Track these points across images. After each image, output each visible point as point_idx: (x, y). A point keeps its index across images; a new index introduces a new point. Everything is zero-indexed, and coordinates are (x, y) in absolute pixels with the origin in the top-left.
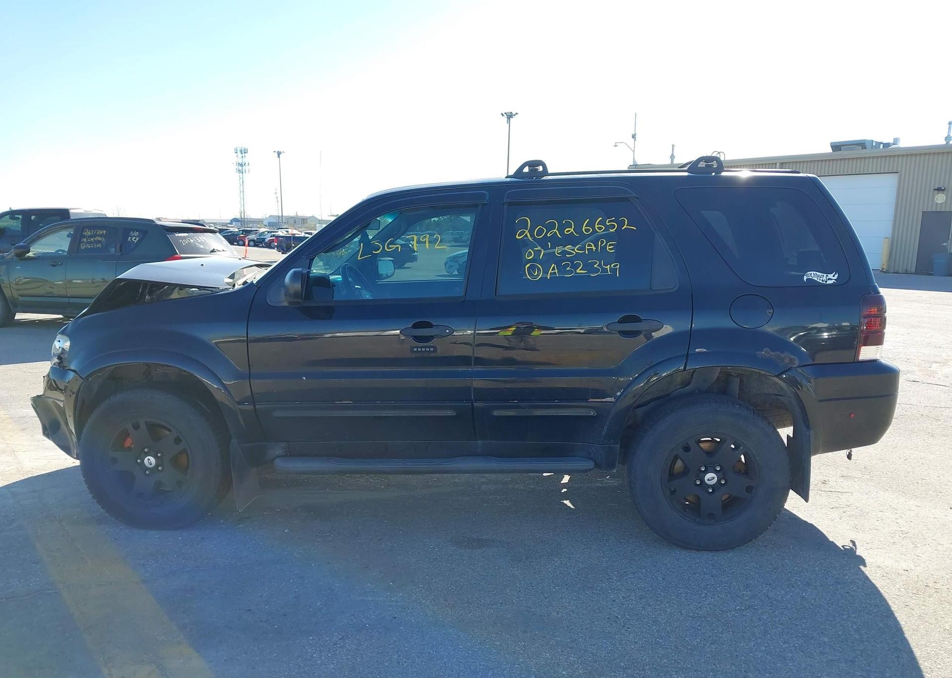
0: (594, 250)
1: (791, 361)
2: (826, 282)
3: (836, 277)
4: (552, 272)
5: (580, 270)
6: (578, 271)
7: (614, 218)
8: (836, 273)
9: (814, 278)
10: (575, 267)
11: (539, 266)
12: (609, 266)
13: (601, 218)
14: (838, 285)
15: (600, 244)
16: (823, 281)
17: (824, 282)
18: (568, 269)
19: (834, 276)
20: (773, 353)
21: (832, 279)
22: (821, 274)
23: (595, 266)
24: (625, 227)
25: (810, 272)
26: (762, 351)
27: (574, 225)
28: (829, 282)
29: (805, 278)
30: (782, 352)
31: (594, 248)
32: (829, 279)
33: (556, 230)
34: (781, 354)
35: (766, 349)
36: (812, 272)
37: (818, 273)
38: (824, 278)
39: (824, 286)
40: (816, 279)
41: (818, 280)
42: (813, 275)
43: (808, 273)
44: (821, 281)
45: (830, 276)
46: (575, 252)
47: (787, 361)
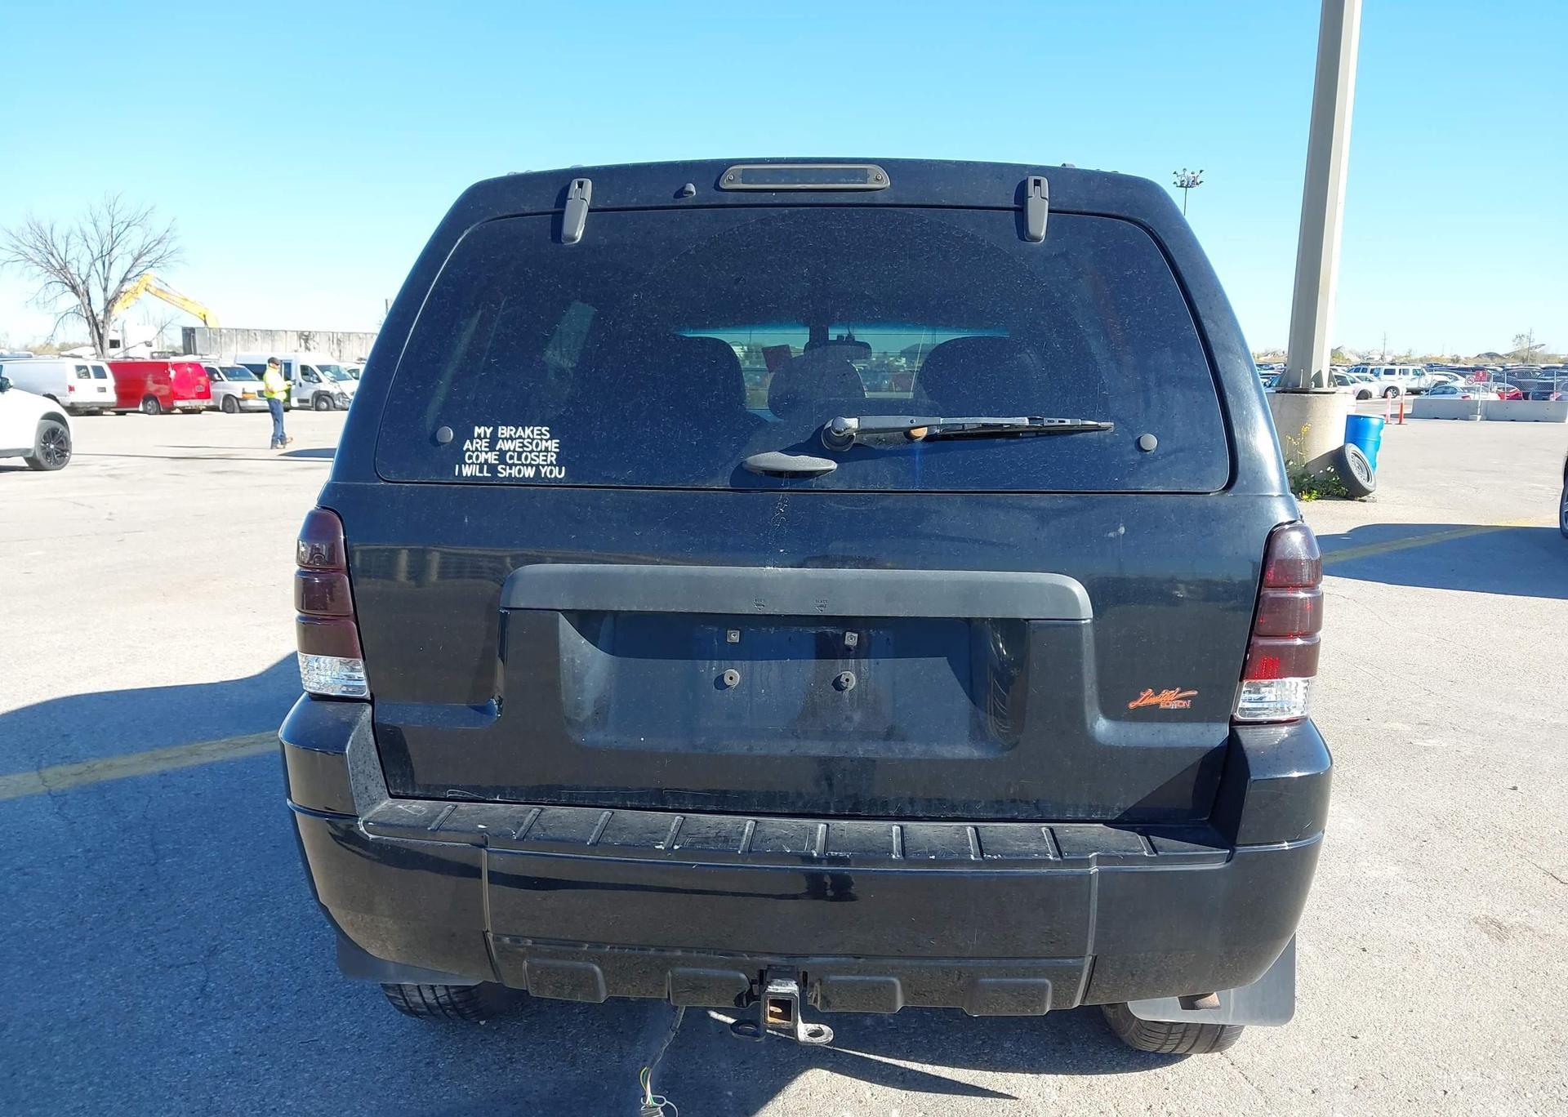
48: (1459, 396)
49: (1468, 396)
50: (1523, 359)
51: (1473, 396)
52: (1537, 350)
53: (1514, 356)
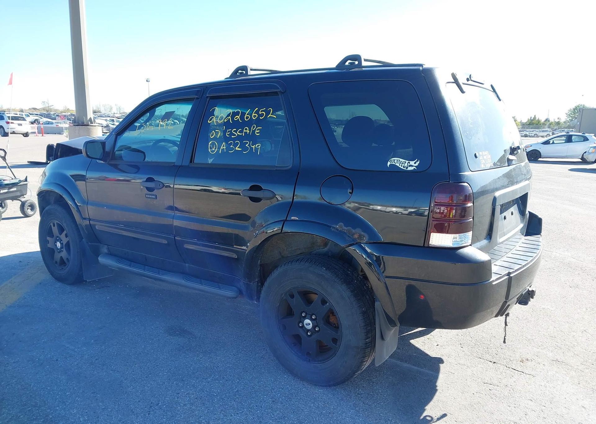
0: (248, 133)
1: (360, 237)
2: (407, 168)
3: (417, 164)
4: (222, 148)
5: (238, 148)
6: (237, 149)
7: (265, 109)
8: (418, 161)
9: (396, 164)
10: (236, 145)
11: (216, 143)
12: (254, 146)
13: (257, 109)
14: (417, 172)
15: (252, 128)
16: (404, 167)
17: (405, 169)
18: (231, 147)
19: (415, 163)
20: (346, 228)
21: (412, 166)
22: (403, 160)
23: (247, 145)
24: (270, 115)
25: (394, 159)
26: (337, 225)
27: (241, 114)
28: (410, 168)
29: (389, 163)
30: (354, 228)
31: (248, 132)
32: (410, 166)
33: (230, 117)
34: (352, 230)
35: (341, 224)
36: (396, 159)
37: (401, 160)
38: (406, 165)
39: (405, 172)
40: (398, 165)
41: (400, 166)
42: (396, 161)
43: (392, 159)
44: (402, 168)
45: (412, 163)
46: (237, 133)
47: (356, 236)
48: (55, 125)
49: (58, 125)
50: (47, 110)
51: (60, 125)
52: (51, 107)
53: (44, 109)
